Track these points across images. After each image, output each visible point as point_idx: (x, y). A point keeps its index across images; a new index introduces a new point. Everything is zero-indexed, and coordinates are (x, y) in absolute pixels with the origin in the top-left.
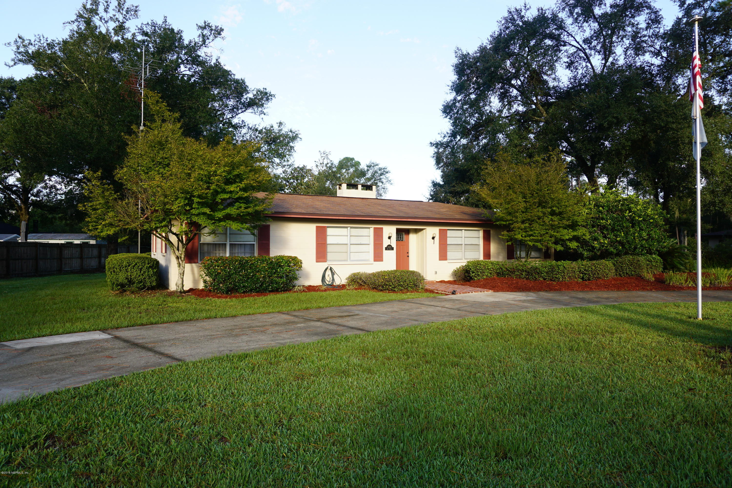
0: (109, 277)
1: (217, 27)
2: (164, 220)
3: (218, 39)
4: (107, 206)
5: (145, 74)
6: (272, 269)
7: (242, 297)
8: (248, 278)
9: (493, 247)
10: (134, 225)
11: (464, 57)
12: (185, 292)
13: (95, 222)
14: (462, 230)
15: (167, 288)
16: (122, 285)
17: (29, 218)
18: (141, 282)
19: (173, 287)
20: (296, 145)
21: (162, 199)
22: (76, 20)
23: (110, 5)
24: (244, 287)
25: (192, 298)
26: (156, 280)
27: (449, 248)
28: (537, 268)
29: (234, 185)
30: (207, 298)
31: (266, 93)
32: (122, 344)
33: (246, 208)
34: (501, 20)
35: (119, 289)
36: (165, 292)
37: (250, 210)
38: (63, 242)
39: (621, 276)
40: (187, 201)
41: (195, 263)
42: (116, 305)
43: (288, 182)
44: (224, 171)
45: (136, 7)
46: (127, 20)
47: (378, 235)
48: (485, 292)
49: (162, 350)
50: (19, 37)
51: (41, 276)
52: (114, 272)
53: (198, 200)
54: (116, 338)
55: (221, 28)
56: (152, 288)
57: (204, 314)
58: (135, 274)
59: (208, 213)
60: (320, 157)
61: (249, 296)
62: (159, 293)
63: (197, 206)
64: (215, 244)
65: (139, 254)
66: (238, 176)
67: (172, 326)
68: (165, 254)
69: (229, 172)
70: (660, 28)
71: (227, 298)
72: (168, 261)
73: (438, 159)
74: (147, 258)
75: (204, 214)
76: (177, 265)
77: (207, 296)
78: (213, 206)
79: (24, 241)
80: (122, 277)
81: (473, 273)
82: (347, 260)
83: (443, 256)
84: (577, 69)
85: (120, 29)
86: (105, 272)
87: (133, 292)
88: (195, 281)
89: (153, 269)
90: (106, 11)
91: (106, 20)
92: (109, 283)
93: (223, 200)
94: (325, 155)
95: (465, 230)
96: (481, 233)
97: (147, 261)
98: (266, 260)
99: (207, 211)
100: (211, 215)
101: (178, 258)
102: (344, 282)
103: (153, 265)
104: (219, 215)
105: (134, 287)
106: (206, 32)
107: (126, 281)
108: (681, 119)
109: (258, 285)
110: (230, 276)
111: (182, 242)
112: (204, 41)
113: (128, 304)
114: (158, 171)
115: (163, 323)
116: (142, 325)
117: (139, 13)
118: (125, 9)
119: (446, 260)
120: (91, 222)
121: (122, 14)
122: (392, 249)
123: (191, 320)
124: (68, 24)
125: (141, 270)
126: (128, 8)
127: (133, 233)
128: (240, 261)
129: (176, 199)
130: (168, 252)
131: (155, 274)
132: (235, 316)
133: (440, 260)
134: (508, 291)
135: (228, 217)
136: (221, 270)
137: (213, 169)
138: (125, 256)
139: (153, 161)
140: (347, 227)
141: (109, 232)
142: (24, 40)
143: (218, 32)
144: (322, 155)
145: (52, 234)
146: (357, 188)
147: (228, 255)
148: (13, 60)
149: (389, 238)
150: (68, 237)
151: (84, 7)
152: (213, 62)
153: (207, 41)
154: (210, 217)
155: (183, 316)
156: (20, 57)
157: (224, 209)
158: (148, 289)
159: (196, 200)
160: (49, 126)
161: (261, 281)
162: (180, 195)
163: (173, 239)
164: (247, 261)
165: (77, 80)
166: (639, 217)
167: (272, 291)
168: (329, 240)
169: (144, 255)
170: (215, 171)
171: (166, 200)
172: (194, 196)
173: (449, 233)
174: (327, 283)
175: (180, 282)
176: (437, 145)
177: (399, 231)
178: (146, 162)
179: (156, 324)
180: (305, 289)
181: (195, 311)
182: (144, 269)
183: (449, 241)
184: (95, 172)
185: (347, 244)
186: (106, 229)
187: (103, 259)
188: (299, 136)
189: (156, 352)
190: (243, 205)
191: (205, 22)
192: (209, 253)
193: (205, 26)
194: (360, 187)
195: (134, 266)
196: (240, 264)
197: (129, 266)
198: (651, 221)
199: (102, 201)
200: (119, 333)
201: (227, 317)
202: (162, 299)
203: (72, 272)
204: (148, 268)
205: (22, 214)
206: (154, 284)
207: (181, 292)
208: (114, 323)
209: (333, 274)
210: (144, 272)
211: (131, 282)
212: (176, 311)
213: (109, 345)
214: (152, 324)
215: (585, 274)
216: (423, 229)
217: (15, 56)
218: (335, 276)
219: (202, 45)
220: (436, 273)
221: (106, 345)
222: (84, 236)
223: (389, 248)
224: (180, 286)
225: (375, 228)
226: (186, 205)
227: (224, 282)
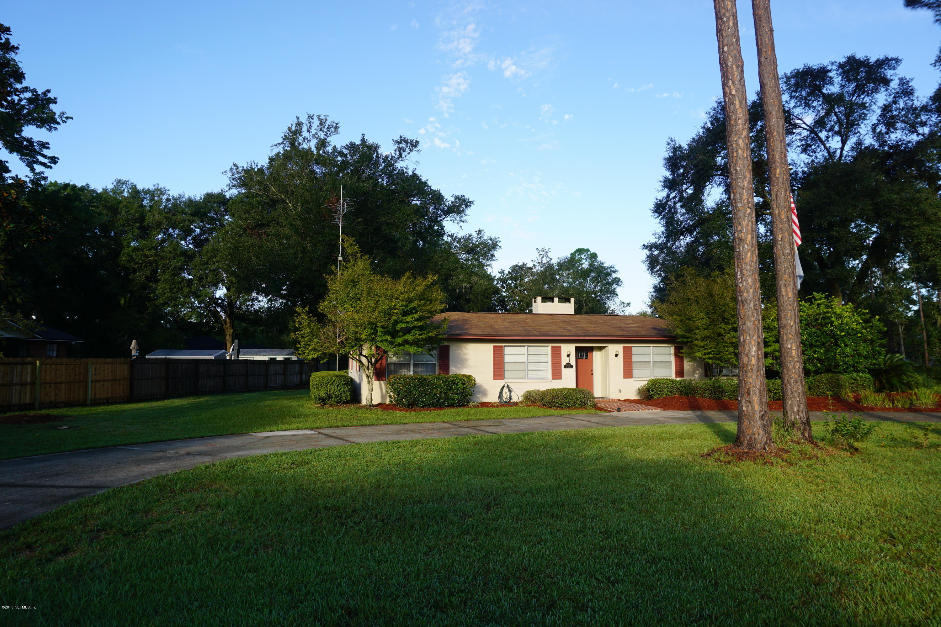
0: (313, 392)
1: (412, 141)
2: (356, 345)
3: (414, 153)
4: (313, 334)
5: (343, 210)
6: (448, 386)
7: (420, 411)
8: (426, 394)
9: (687, 365)
10: (332, 349)
11: (676, 149)
12: (373, 406)
13: (303, 347)
14: (649, 347)
15: (360, 403)
16: (323, 399)
17: (233, 332)
18: (338, 396)
19: (364, 402)
20: (497, 253)
21: (353, 329)
22: (282, 143)
23: (313, 125)
24: (422, 402)
25: (379, 411)
26: (350, 395)
27: (634, 365)
28: (719, 387)
29: (411, 316)
30: (391, 411)
31: (464, 200)
32: (323, 436)
33: (421, 334)
34: (710, 111)
35: (320, 403)
36: (357, 406)
37: (424, 336)
38: (266, 358)
39: (819, 396)
40: (372, 331)
41: (383, 380)
42: (318, 414)
43: (505, 283)
44: (402, 306)
45: (337, 124)
46: (328, 137)
47: (556, 354)
48: (654, 410)
49: (348, 439)
50: (234, 165)
51: (250, 391)
52: (317, 388)
53: (381, 329)
54: (320, 433)
55: (416, 141)
56: (347, 402)
57: (383, 422)
58: (333, 390)
59: (389, 340)
60: (538, 256)
61: (427, 410)
62: (352, 406)
63: (380, 334)
64: (401, 364)
65: (337, 372)
66: (414, 308)
67: (358, 428)
68: (358, 373)
69: (406, 306)
70: (913, 100)
71: (407, 411)
72: (361, 378)
73: (652, 263)
74: (343, 376)
75: (386, 340)
76: (367, 382)
77: (392, 409)
78: (394, 334)
79: (237, 358)
80: (323, 393)
81: (653, 391)
82: (524, 378)
83: (628, 373)
84: (815, 152)
85: (322, 143)
86: (309, 388)
87: (331, 405)
88: (383, 397)
89: (347, 386)
90: (309, 131)
91: (309, 139)
92: (313, 397)
93: (401, 328)
94: (544, 252)
95: (653, 347)
96: (672, 350)
97: (342, 379)
98: (442, 378)
99: (388, 338)
100: (392, 341)
101: (367, 376)
102: (521, 399)
103: (348, 382)
104: (399, 340)
105: (332, 401)
106: (403, 145)
107: (326, 395)
108: (916, 215)
109: (435, 401)
110: (410, 392)
111: (371, 362)
112: (400, 156)
113: (328, 414)
114: (352, 304)
115: (352, 426)
116: (337, 427)
117: (339, 130)
118: (326, 127)
119: (632, 378)
120: (300, 348)
121: (323, 132)
122: (572, 367)
123: (372, 425)
124: (275, 147)
125: (338, 386)
126: (329, 125)
127: (332, 355)
128: (419, 379)
129: (365, 329)
130: (361, 371)
131: (349, 390)
132: (407, 424)
133: (624, 378)
134: (679, 410)
135: (406, 342)
136: (403, 387)
137: (393, 304)
138: (325, 375)
139: (348, 296)
140: (524, 346)
141: (314, 356)
142: (238, 167)
143: (414, 145)
144: (540, 253)
145: (257, 350)
146: (553, 301)
147: (412, 373)
148: (228, 185)
149: (568, 356)
150: (271, 353)
151: (290, 129)
152: (410, 173)
153: (404, 154)
154: (391, 343)
155: (368, 422)
156: (234, 182)
157: (403, 336)
158: (344, 403)
159: (379, 329)
160: (259, 249)
161: (437, 397)
162: (367, 326)
163: (364, 360)
164: (425, 379)
165: (283, 201)
166: (842, 331)
167: (448, 406)
168: (507, 359)
169: (342, 373)
170: (395, 305)
171: (357, 330)
172: (378, 327)
173: (635, 350)
174: (505, 400)
175: (369, 397)
176: (650, 247)
177: (578, 350)
178: (342, 297)
179: (347, 426)
180: (478, 404)
181: (378, 419)
182: (340, 386)
183: (635, 358)
184: (304, 308)
185: (524, 363)
186: (311, 353)
187: (304, 376)
188: (499, 244)
189: (344, 440)
190: (417, 332)
191: (401, 137)
192: (395, 372)
193: (401, 140)
194: (556, 299)
195: (332, 383)
196: (419, 381)
197: (329, 383)
198: (859, 335)
199: (308, 330)
200: (321, 431)
201: (401, 424)
202: (354, 411)
203: (276, 388)
204: (344, 385)
205: (227, 328)
206: (349, 398)
207: (370, 406)
208: (318, 425)
209: (510, 391)
210: (341, 388)
211: (330, 397)
212: (363, 419)
213: (315, 436)
214: (344, 426)
215: (776, 393)
216: (605, 347)
217: (229, 182)
218: (512, 394)
219: (398, 158)
220: (620, 391)
221: (313, 436)
222: (288, 351)
223: (568, 366)
224: (370, 400)
225: (552, 347)
226: (372, 334)
227: (406, 397)
